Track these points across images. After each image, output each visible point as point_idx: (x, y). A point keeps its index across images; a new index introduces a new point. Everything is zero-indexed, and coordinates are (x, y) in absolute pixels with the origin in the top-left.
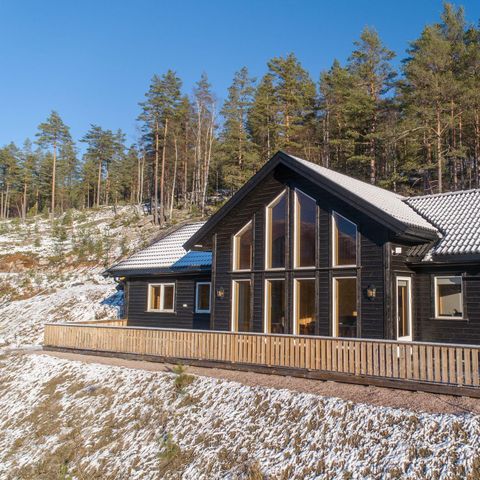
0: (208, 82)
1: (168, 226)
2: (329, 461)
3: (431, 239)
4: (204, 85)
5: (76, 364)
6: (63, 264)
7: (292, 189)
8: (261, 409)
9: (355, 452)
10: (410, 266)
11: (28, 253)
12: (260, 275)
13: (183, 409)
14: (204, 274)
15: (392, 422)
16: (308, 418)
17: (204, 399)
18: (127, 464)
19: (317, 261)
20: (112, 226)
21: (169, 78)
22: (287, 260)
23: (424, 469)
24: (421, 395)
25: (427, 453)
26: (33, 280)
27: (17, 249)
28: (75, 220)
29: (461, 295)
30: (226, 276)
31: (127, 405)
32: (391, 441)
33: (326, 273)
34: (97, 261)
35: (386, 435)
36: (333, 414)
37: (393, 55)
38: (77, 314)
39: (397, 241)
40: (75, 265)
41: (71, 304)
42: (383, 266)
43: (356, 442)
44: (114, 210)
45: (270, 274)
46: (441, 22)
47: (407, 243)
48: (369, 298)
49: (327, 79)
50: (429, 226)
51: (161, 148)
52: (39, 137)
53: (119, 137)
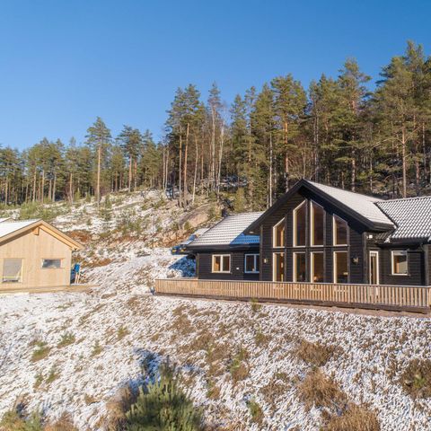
0: (218, 90)
1: (191, 209)
2: (337, 337)
3: (390, 229)
4: (214, 92)
5: (186, 301)
6: (111, 240)
7: (309, 200)
8: (301, 317)
9: (349, 333)
10: (377, 245)
11: (83, 230)
12: (289, 249)
13: (260, 319)
14: (254, 248)
15: (367, 320)
16: (326, 320)
17: (270, 315)
18: (239, 342)
19: (325, 242)
20: (144, 208)
21: (190, 90)
22: (306, 241)
23: (381, 337)
24: (382, 311)
25: (382, 332)
26: (96, 252)
27: (74, 227)
28: (113, 203)
29: (406, 262)
30: (268, 250)
31: (228, 319)
32: (366, 328)
33: (329, 249)
34: (138, 237)
35: (364, 326)
36: (338, 318)
37: (369, 78)
38: (154, 275)
39: (370, 232)
40: (120, 240)
41: (148, 269)
42: (362, 245)
43: (350, 329)
44: (142, 195)
45: (296, 250)
46: (406, 55)
47: (375, 232)
48: (355, 263)
49: (317, 90)
50: (389, 222)
51: (184, 146)
52: (88, 138)
53: (147, 136)
